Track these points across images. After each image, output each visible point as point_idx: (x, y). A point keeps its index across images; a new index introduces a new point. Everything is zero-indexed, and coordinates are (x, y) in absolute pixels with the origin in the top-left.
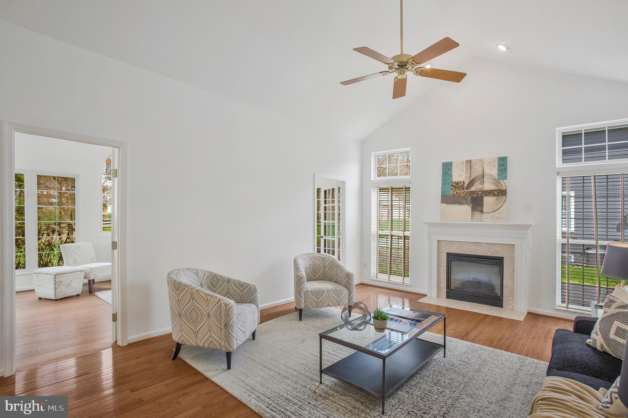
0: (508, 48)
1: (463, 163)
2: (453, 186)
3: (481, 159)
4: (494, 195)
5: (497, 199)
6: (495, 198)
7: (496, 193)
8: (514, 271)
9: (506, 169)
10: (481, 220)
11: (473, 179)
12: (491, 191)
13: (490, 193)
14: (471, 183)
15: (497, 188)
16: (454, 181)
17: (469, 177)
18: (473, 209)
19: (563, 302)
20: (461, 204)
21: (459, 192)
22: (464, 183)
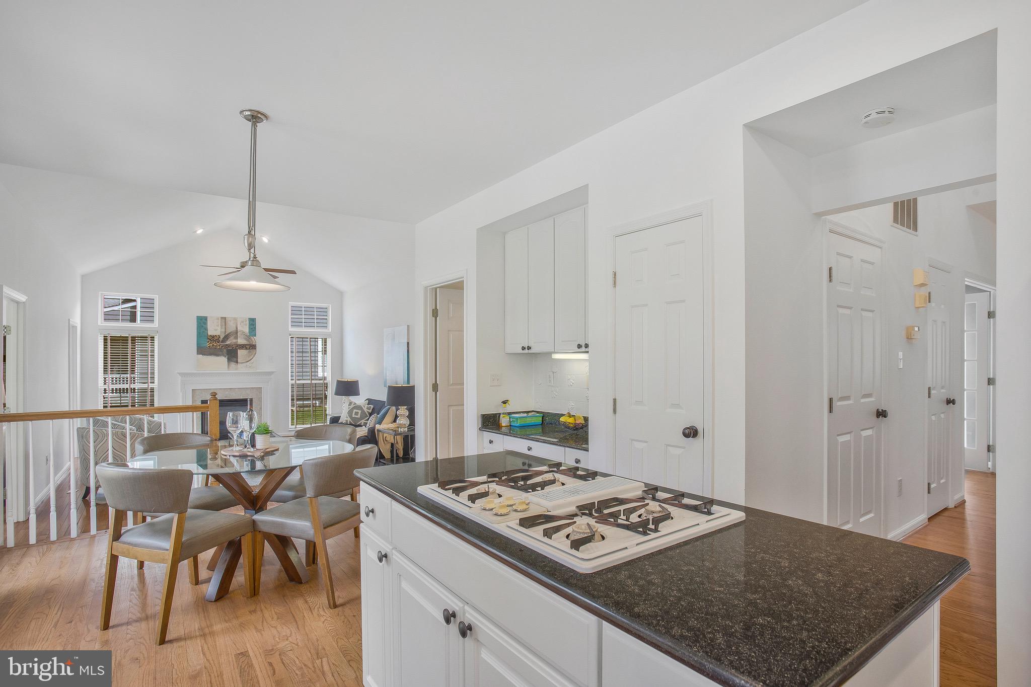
0: (269, 241)
1: (218, 319)
2: (209, 339)
3: (235, 318)
4: (246, 348)
5: (249, 352)
6: (248, 351)
7: (248, 347)
8: (261, 408)
9: (255, 328)
10: (236, 369)
11: (228, 334)
12: (244, 345)
13: (243, 347)
14: (227, 337)
15: (248, 343)
16: (209, 334)
17: (224, 332)
18: (229, 360)
19: (292, 425)
20: (217, 355)
21: (215, 344)
22: (219, 337)
